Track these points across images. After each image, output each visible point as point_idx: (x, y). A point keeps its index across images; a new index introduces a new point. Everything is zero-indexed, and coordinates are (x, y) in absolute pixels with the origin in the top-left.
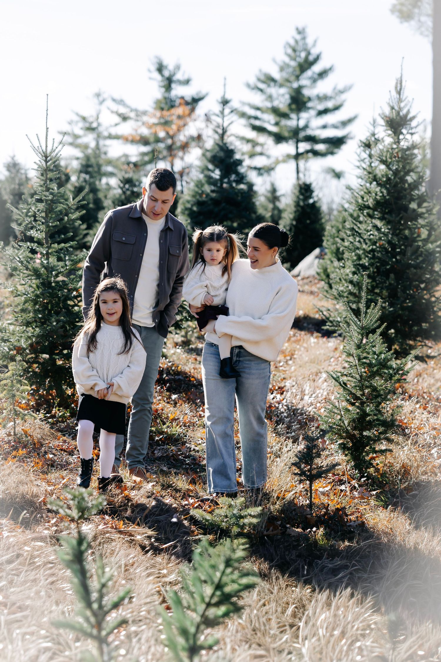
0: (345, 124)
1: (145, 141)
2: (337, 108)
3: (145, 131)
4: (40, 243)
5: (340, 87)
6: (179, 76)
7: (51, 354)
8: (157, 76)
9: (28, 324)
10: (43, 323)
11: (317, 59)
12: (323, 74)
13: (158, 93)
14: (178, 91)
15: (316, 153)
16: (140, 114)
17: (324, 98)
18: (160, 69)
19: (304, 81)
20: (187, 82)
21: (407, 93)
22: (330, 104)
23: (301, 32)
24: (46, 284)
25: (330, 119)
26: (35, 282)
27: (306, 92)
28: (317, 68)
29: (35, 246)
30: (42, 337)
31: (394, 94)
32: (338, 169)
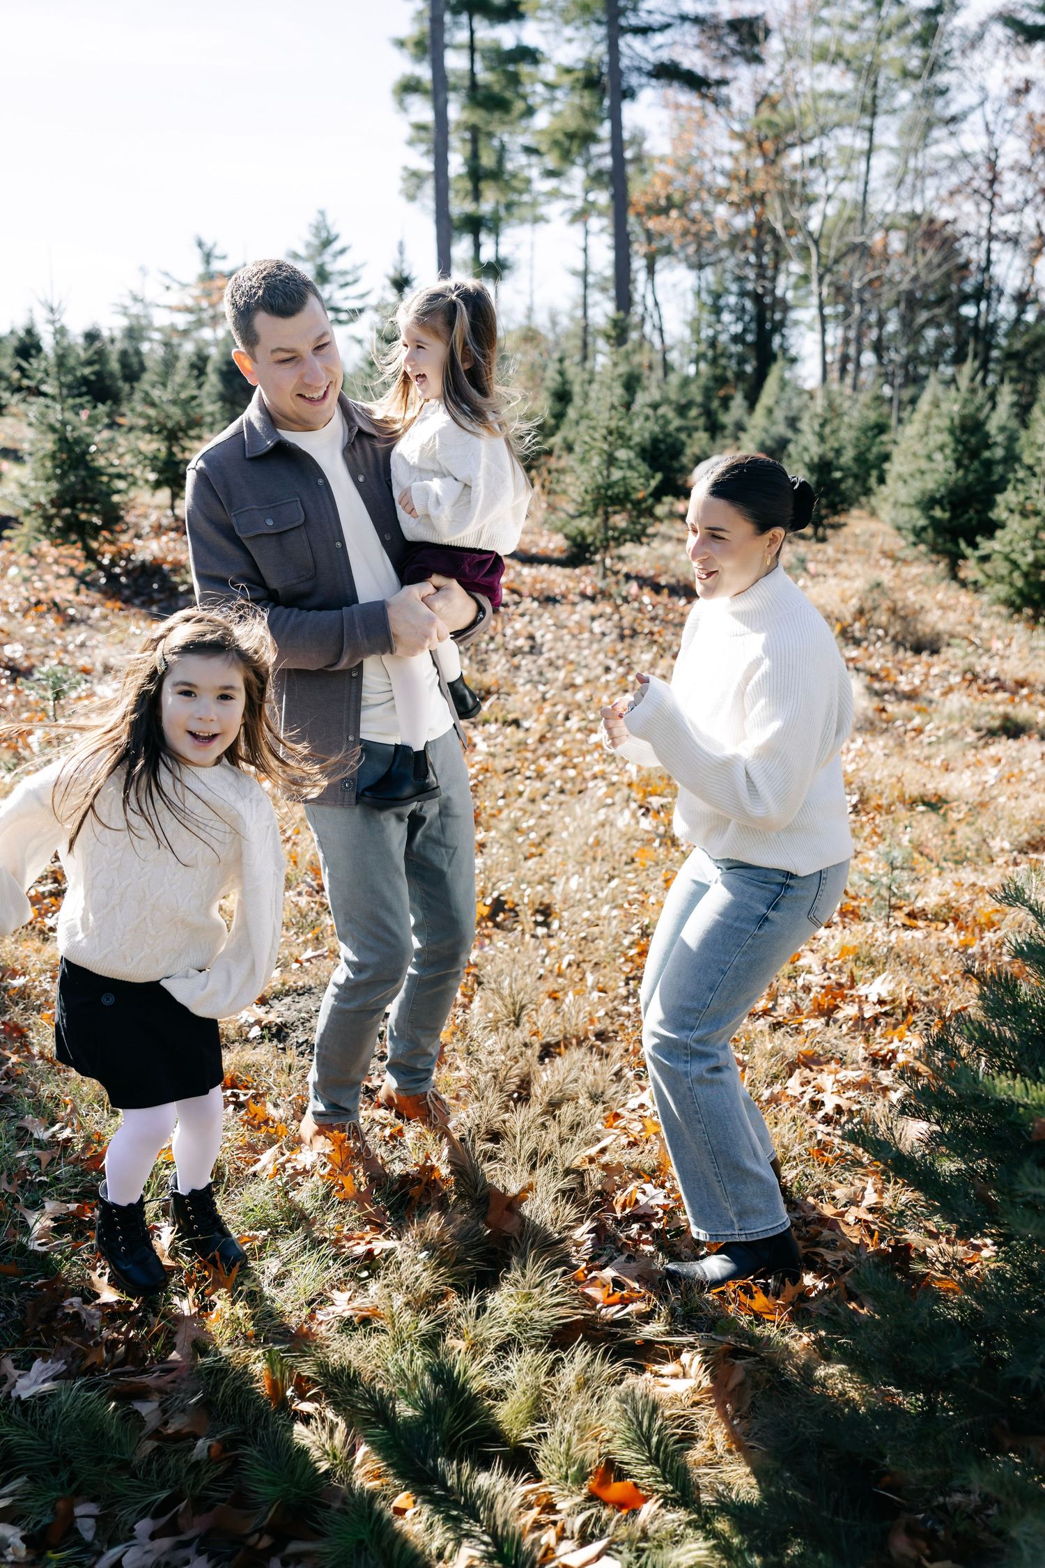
0: (362, 296)
1: (189, 310)
2: (355, 281)
3: (190, 302)
4: (53, 398)
5: (358, 263)
6: (217, 252)
7: (73, 507)
8: (197, 251)
9: (48, 479)
10: (60, 478)
11: (336, 238)
12: (342, 251)
13: (199, 268)
14: (217, 266)
15: (340, 322)
16: (184, 286)
17: (343, 273)
18: (200, 244)
19: (327, 257)
20: (224, 257)
21: (408, 254)
22: (350, 278)
23: (322, 213)
24: (62, 440)
25: (351, 291)
26: (52, 437)
27: (329, 268)
28: (336, 246)
29: (49, 401)
30: (61, 494)
31: (397, 255)
32: (359, 336)
